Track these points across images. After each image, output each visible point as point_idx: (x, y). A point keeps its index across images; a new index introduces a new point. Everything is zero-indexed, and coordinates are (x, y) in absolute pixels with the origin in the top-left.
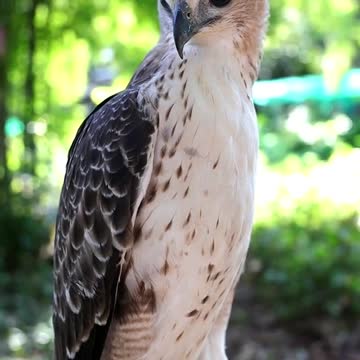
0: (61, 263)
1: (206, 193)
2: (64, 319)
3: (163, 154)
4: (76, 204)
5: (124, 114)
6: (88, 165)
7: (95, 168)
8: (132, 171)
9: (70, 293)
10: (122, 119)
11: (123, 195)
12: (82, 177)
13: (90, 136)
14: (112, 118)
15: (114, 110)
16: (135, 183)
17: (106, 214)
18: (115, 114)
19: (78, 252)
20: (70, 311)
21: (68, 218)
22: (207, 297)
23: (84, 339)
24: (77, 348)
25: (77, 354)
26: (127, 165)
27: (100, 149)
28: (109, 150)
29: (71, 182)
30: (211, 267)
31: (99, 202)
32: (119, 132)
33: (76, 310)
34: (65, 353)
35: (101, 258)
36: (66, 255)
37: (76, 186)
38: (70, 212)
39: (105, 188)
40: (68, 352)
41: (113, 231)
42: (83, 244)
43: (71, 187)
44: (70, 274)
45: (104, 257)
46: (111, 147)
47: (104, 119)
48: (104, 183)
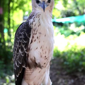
0: (15, 58)
1: (44, 42)
2: (16, 69)
3: (34, 34)
4: (17, 45)
5: (26, 26)
6: (19, 37)
7: (21, 37)
8: (28, 37)
9: (17, 63)
10: (25, 27)
11: (26, 42)
12: (18, 39)
13: (19, 31)
14: (23, 27)
15: (24, 25)
16: (29, 39)
17: (23, 46)
18: (24, 26)
19: (18, 55)
20: (17, 67)
21: (16, 48)
22: (45, 63)
23: (20, 72)
24: (19, 75)
25: (19, 76)
26: (27, 36)
27: (21, 33)
28: (23, 33)
29: (16, 41)
30: (45, 57)
31: (22, 44)
32: (25, 30)
33: (18, 67)
34: (16, 76)
35: (22, 55)
36: (16, 56)
37: (17, 41)
38: (16, 47)
39: (23, 41)
40: (17, 76)
41: (25, 49)
42: (19, 53)
43: (16, 42)
44: (17, 59)
45: (23, 55)
46: (24, 33)
47: (22, 28)
48: (22, 40)
